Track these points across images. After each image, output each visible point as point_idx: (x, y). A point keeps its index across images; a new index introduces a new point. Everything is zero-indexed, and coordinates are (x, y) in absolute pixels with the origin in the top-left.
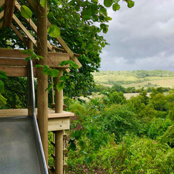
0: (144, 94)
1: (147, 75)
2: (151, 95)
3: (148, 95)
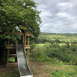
0: (68, 44)
1: (71, 36)
2: (71, 44)
3: (70, 44)
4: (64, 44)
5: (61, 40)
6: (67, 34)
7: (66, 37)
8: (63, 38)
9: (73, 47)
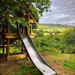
0: (52, 34)
1: (53, 26)
2: (54, 34)
4: (48, 34)
5: (44, 30)
6: (50, 24)
7: (49, 27)
8: (46, 28)
9: (56, 36)
